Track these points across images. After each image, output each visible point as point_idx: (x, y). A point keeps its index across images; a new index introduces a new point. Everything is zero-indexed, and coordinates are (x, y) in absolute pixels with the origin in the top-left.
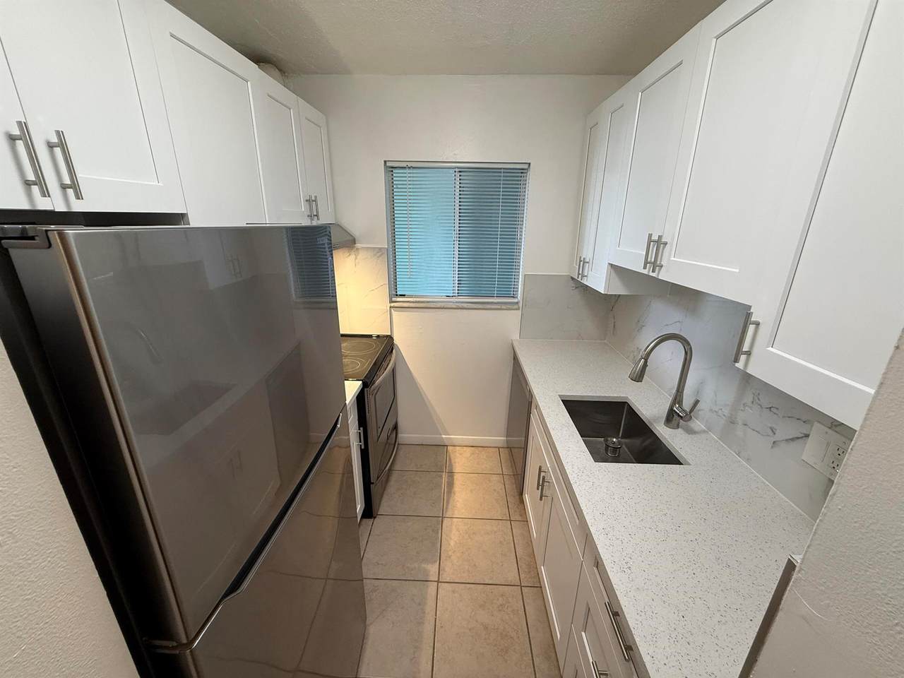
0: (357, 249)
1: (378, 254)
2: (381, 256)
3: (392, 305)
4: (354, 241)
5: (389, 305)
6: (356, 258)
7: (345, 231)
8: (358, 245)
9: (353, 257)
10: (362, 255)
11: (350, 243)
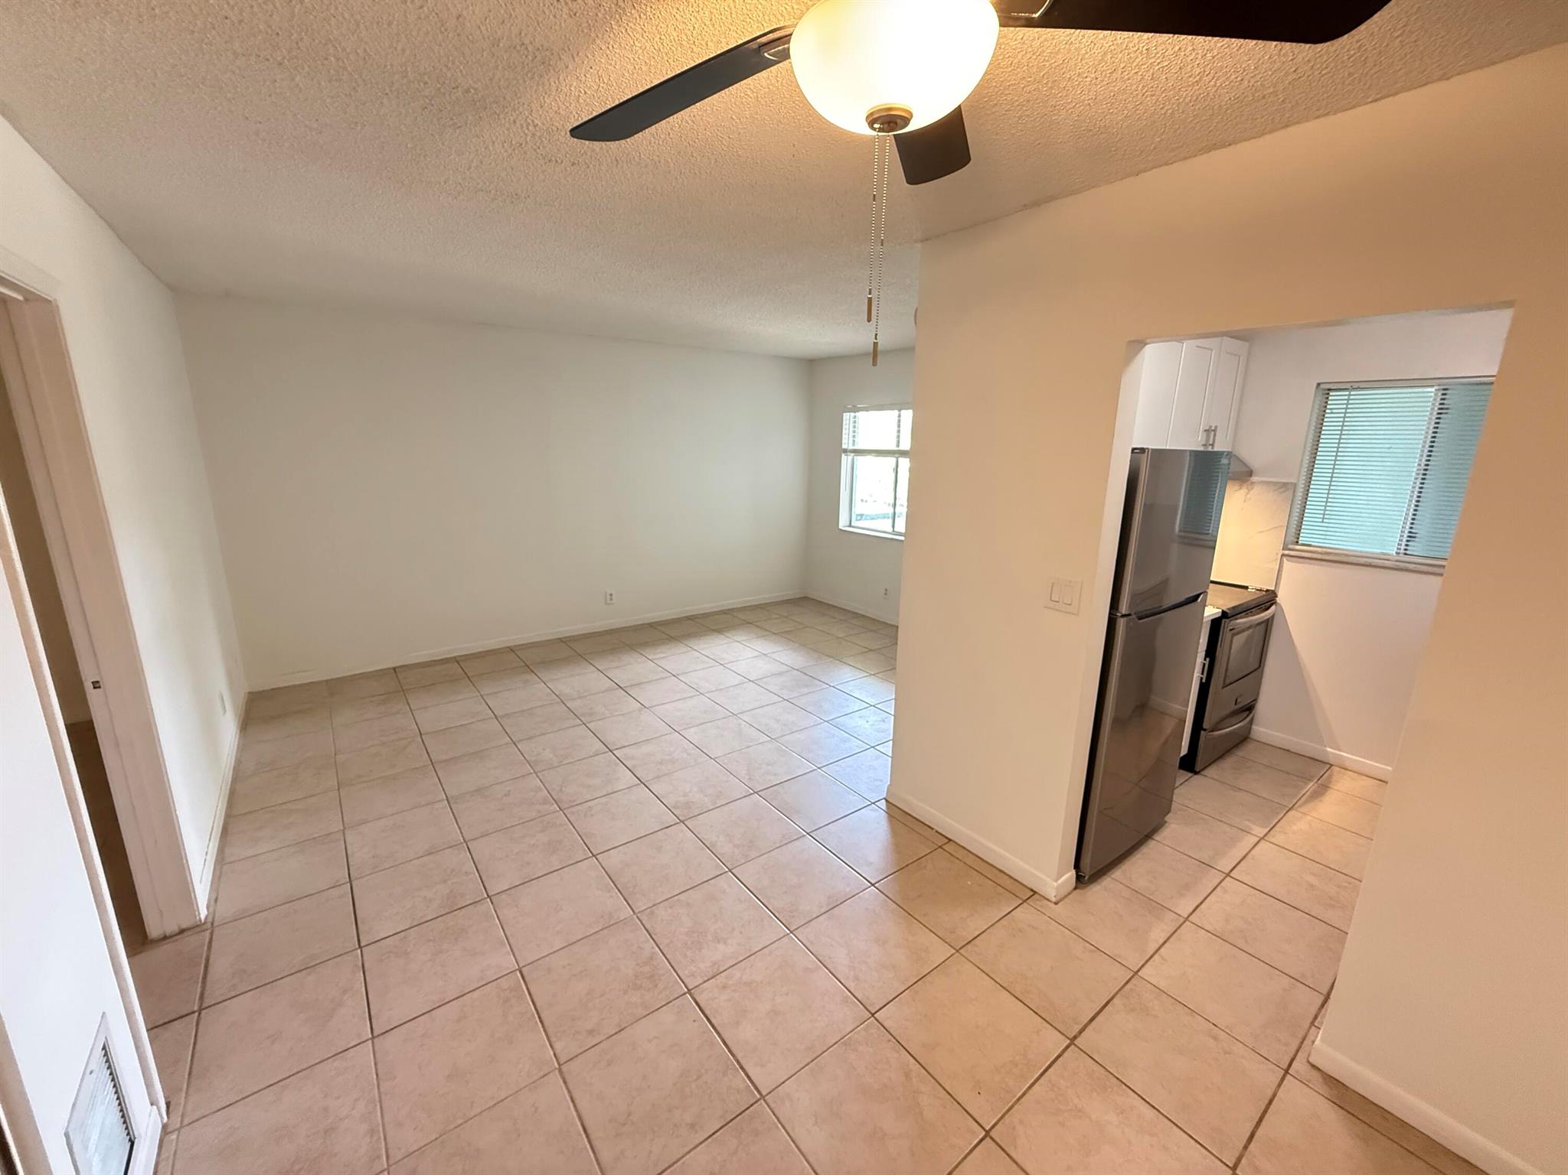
0: (1253, 483)
1: (1281, 490)
2: (1284, 492)
3: (1286, 552)
4: (1250, 473)
5: (1282, 552)
6: (1247, 494)
7: (1241, 461)
8: (1254, 479)
9: (1244, 491)
10: (1257, 489)
11: (1245, 475)
